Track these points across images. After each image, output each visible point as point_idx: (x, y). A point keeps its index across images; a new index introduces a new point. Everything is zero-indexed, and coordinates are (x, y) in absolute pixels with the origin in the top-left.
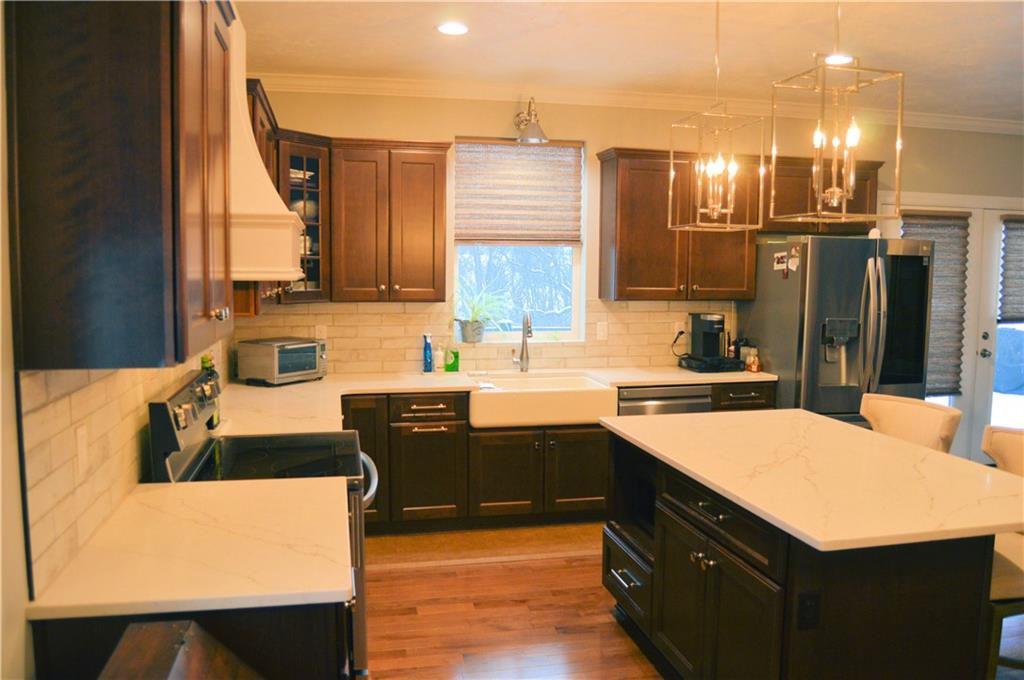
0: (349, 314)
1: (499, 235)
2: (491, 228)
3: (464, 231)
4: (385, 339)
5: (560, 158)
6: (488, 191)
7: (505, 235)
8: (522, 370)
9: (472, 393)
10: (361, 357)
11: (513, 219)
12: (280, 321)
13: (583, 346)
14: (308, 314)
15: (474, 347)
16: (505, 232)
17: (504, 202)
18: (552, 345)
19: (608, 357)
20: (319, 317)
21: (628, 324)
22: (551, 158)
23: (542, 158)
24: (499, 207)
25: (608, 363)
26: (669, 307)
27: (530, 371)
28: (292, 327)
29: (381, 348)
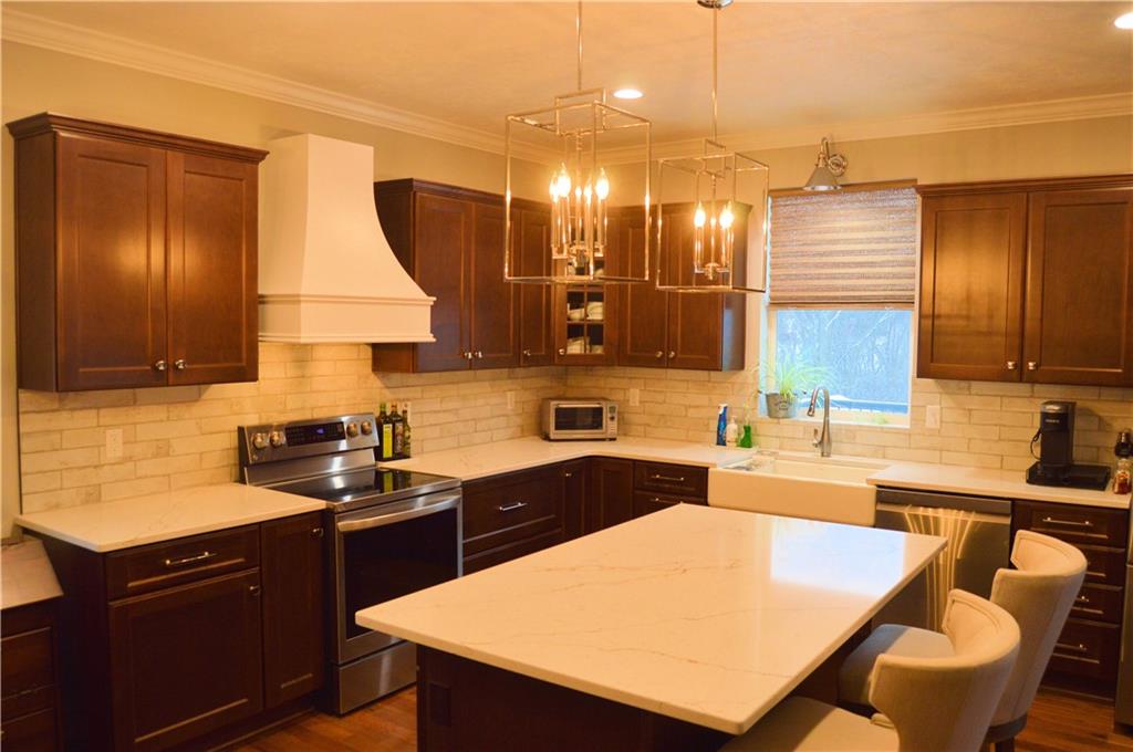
0: (659, 379)
1: (817, 298)
2: (807, 290)
3: (779, 294)
4: (690, 407)
5: (891, 203)
6: (806, 248)
7: (823, 298)
8: (823, 455)
9: (710, 470)
10: (669, 424)
11: (835, 278)
12: (602, 383)
13: (908, 434)
14: (623, 378)
15: (779, 423)
16: (825, 294)
17: (824, 259)
18: (871, 429)
19: (941, 450)
20: (634, 381)
21: (970, 410)
22: (880, 204)
23: (870, 205)
24: (817, 266)
25: (941, 458)
26: (1033, 391)
27: (834, 457)
28: (611, 389)
29: (686, 416)
